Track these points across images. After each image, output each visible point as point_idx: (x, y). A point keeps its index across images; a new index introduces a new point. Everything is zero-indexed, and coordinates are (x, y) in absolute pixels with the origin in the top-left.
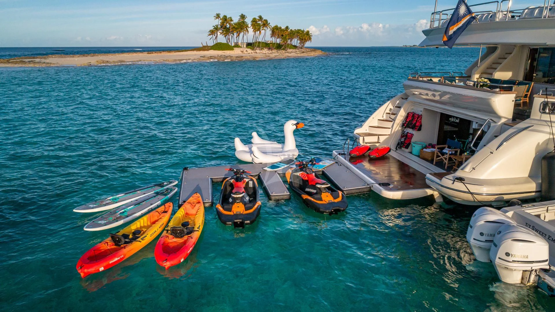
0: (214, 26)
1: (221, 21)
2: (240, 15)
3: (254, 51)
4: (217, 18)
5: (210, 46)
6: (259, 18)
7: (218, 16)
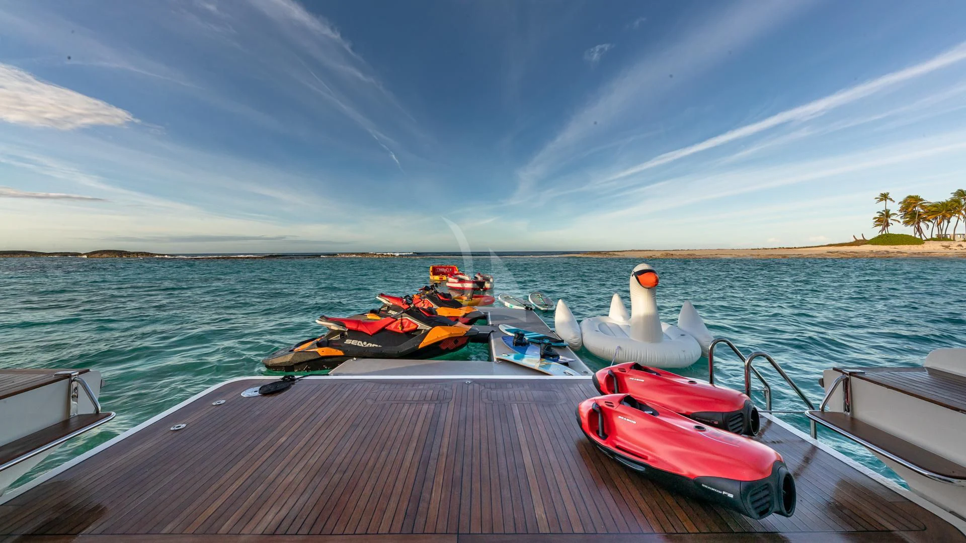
0: (879, 212)
5: (868, 241)
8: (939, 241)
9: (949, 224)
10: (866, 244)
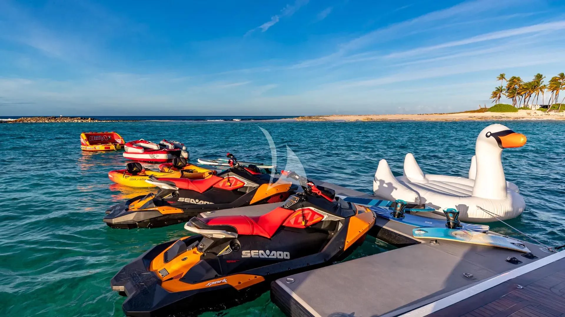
0: (497, 88)
1: (508, 83)
2: (536, 75)
3: (546, 113)
4: (500, 79)
5: (488, 109)
6: (561, 76)
7: (502, 77)
8: (525, 109)
9: (531, 97)
10: (487, 111)
